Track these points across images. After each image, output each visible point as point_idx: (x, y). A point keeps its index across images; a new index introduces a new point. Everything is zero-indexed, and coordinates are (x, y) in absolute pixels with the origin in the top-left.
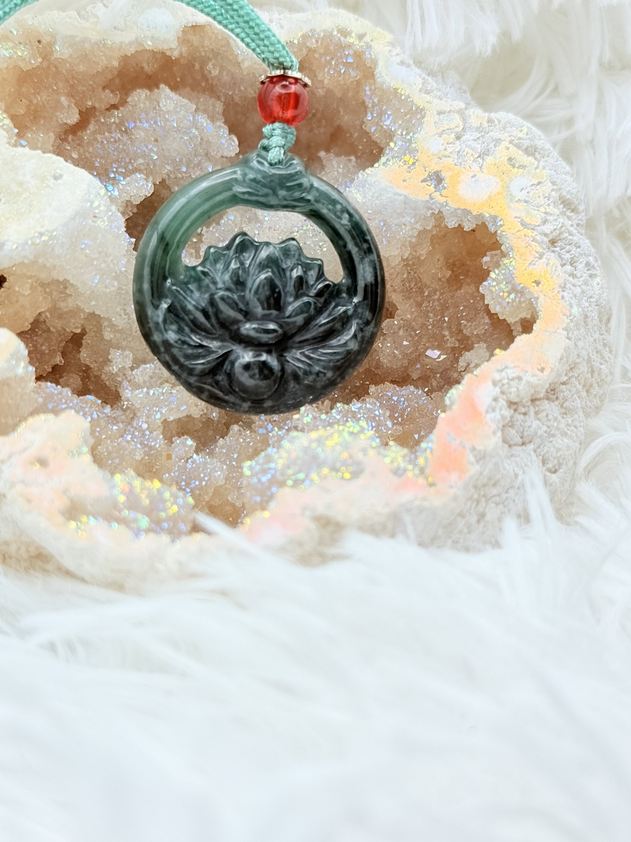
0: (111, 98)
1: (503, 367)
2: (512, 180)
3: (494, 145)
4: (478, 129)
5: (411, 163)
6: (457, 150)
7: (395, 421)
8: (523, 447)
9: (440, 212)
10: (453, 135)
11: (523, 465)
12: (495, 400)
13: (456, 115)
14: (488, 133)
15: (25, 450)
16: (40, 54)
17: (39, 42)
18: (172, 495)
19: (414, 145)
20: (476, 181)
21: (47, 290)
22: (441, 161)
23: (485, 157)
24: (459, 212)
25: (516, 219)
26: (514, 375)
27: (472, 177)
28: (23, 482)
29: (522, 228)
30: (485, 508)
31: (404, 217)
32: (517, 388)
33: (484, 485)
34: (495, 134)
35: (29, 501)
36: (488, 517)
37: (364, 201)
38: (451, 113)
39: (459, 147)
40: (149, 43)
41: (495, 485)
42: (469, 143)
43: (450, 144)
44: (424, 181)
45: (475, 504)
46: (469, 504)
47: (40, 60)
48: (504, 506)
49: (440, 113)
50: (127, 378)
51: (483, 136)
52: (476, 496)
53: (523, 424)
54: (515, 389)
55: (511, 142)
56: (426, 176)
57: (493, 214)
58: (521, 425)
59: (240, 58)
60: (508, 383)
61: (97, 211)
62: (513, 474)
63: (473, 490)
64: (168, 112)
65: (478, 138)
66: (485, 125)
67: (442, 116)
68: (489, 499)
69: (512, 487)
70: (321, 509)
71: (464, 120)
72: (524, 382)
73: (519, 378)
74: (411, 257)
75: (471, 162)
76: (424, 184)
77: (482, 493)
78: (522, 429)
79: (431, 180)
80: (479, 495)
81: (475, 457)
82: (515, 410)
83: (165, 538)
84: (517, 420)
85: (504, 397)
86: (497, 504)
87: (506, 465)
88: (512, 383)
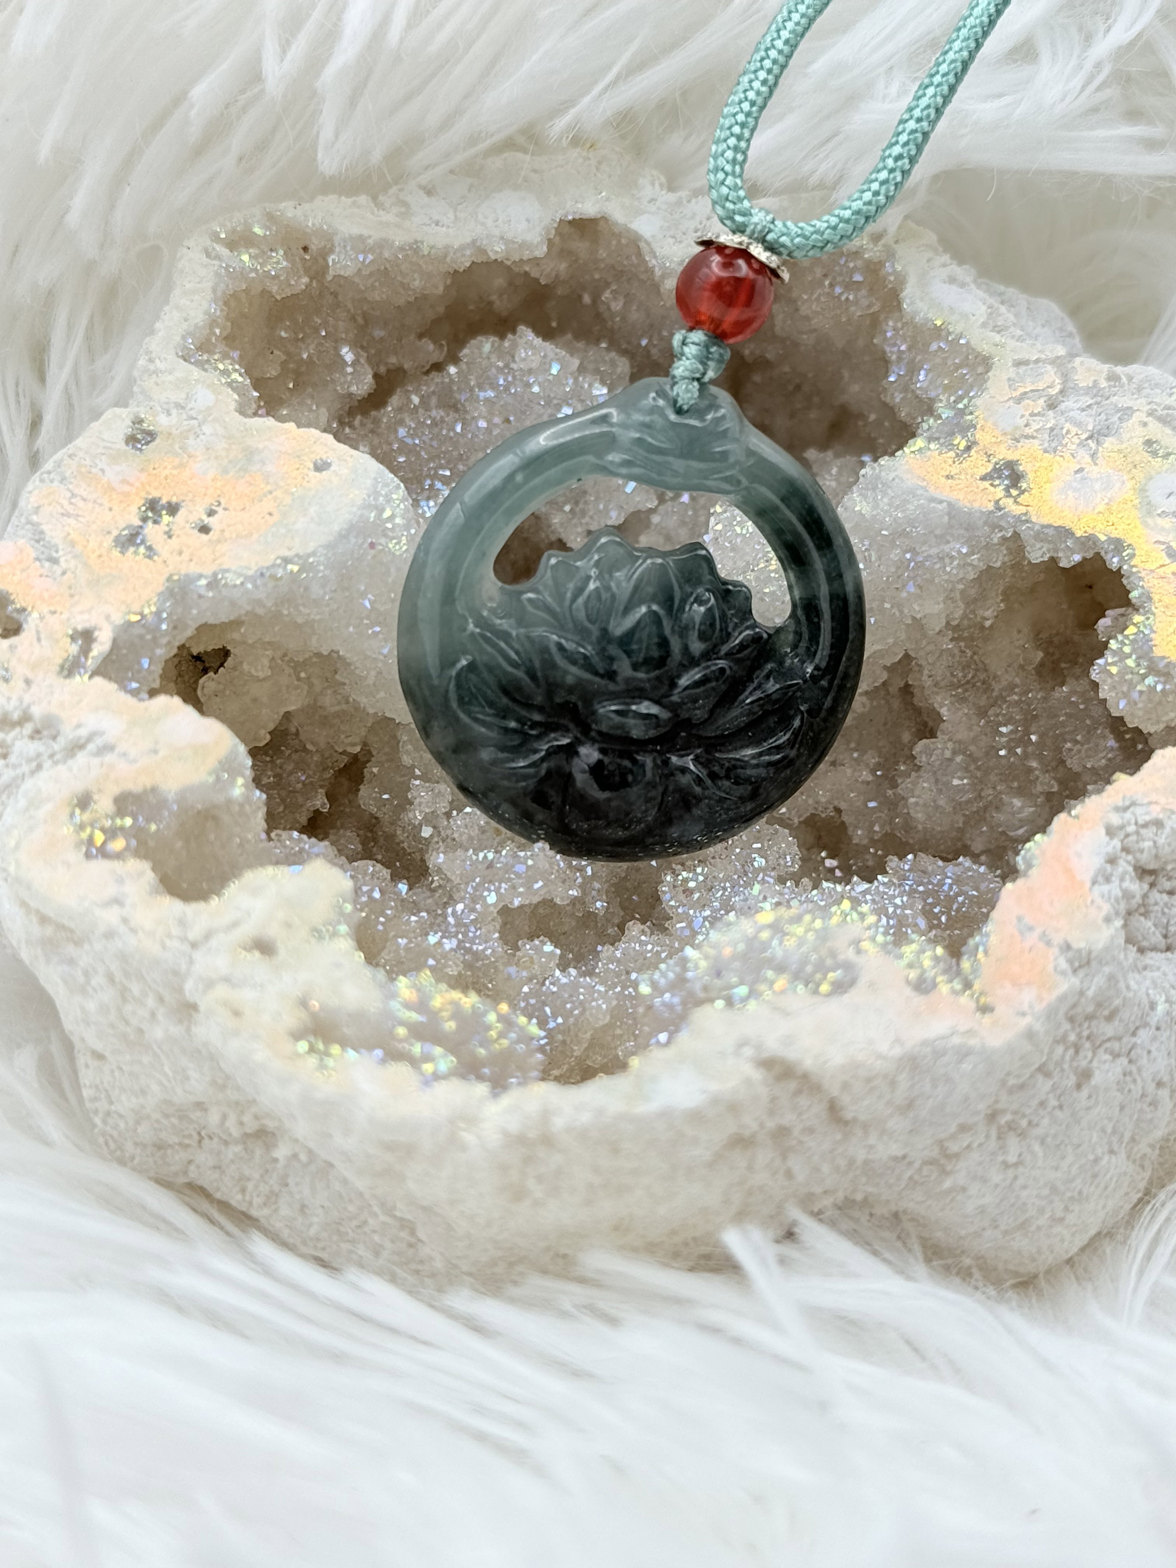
0: (430, 350)
1: (1127, 803)
2: (1151, 478)
3: (1119, 419)
4: (1088, 390)
5: (962, 447)
6: (1049, 425)
7: (935, 922)
8: (1169, 954)
9: (1016, 535)
10: (1041, 402)
11: (1168, 986)
12: (1112, 861)
13: (1049, 367)
14: (1108, 398)
15: (235, 924)
16: (307, 271)
17: (305, 249)
18: (501, 1018)
19: (969, 417)
20: (1084, 479)
21: (303, 675)
22: (1019, 445)
23: (1101, 438)
24: (1051, 532)
25: (1157, 546)
26: (1147, 818)
27: (1076, 472)
28: (227, 980)
29: (1168, 561)
30: (1091, 1061)
31: (948, 542)
32: (1155, 842)
33: (1090, 1018)
34: (1123, 401)
35: (237, 1014)
36: (1097, 1078)
37: (875, 513)
38: (1040, 364)
39: (1053, 422)
40: (497, 249)
41: (1110, 1018)
42: (1071, 414)
43: (1035, 415)
44: (983, 478)
45: (1071, 1051)
46: (1060, 1050)
47: (305, 280)
48: (1130, 1062)
49: (1018, 364)
50: (439, 832)
51: (1098, 403)
52: (1072, 1037)
53: (1166, 910)
54: (1151, 843)
55: (1151, 414)
56: (989, 470)
57: (1113, 536)
58: (1164, 913)
59: (658, 272)
60: (1137, 833)
61: (389, 525)
62: (1145, 1001)
63: (1067, 1026)
64: (530, 371)
65: (1089, 406)
66: (1104, 384)
67: (1023, 368)
68: (1100, 1046)
69: (1146, 1025)
70: (773, 1045)
71: (1065, 377)
72: (1167, 830)
73: (1158, 824)
74: (966, 622)
75: (1074, 447)
76: (986, 484)
77: (1085, 1033)
78: (1165, 921)
79: (999, 477)
80: (1079, 1036)
81: (1070, 962)
82: (1152, 885)
83: (482, 1089)
84: (1156, 904)
85: (1130, 858)
86: (1116, 1056)
87: (1132, 983)
88: (1143, 831)
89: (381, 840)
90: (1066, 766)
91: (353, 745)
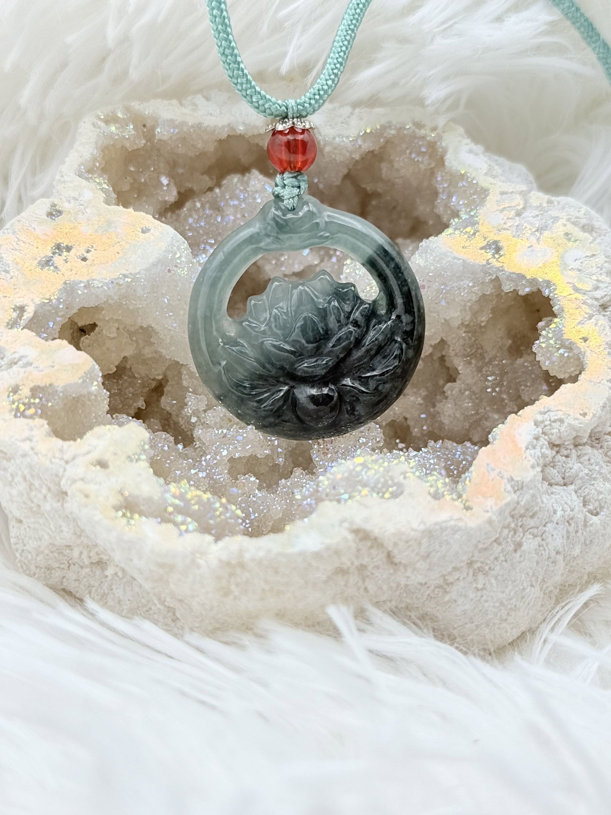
0: (207, 182)
1: (546, 410)
2: (566, 252)
3: (552, 222)
4: (537, 208)
5: (471, 233)
6: (516, 224)
7: (451, 474)
8: (565, 487)
9: (497, 277)
10: (513, 212)
11: (563, 502)
12: (537, 438)
13: (518, 196)
14: (547, 212)
15: (88, 453)
16: (145, 137)
17: (144, 126)
18: (222, 505)
19: (476, 219)
20: (532, 251)
21: (134, 338)
22: (500, 233)
23: (542, 231)
24: (514, 276)
25: (568, 284)
26: (556, 418)
27: (529, 247)
28: (82, 479)
29: (573, 292)
30: (522, 538)
31: (462, 280)
32: (559, 430)
33: (522, 516)
34: (554, 213)
35: (87, 496)
36: (525, 547)
37: (426, 264)
38: (514, 194)
39: (518, 222)
40: (241, 128)
41: (532, 517)
42: (528, 219)
43: (509, 219)
44: (482, 248)
45: (512, 533)
46: (506, 531)
47: (144, 141)
48: (543, 540)
49: (502, 193)
50: (200, 420)
51: (542, 214)
52: (513, 525)
53: (564, 465)
54: (557, 430)
55: (569, 220)
56: (484, 244)
57: (546, 279)
58: (563, 467)
59: (322, 143)
60: (550, 425)
61: (179, 261)
62: (551, 509)
63: (510, 519)
64: (256, 192)
65: (537, 215)
66: (545, 205)
67: (504, 196)
68: (527, 531)
69: (551, 521)
70: (359, 522)
71: (526, 202)
72: (566, 424)
73: (561, 421)
74: (472, 324)
75: (528, 235)
76: (483, 251)
77: (520, 524)
78: (564, 470)
79: (490, 248)
80: (516, 525)
81: (513, 487)
82: (558, 452)
83: (209, 538)
84: (559, 461)
85: (546, 437)
86: (535, 536)
87: (544, 500)
88: (553, 424)
89: (172, 426)
90: (521, 399)
91: (159, 375)
